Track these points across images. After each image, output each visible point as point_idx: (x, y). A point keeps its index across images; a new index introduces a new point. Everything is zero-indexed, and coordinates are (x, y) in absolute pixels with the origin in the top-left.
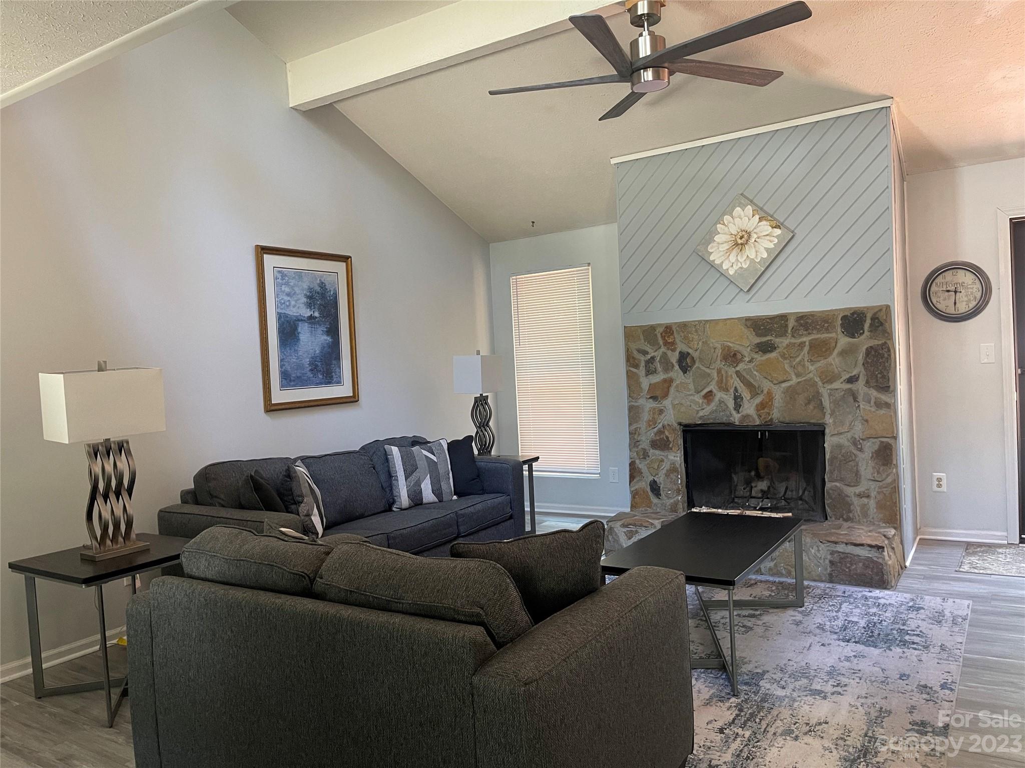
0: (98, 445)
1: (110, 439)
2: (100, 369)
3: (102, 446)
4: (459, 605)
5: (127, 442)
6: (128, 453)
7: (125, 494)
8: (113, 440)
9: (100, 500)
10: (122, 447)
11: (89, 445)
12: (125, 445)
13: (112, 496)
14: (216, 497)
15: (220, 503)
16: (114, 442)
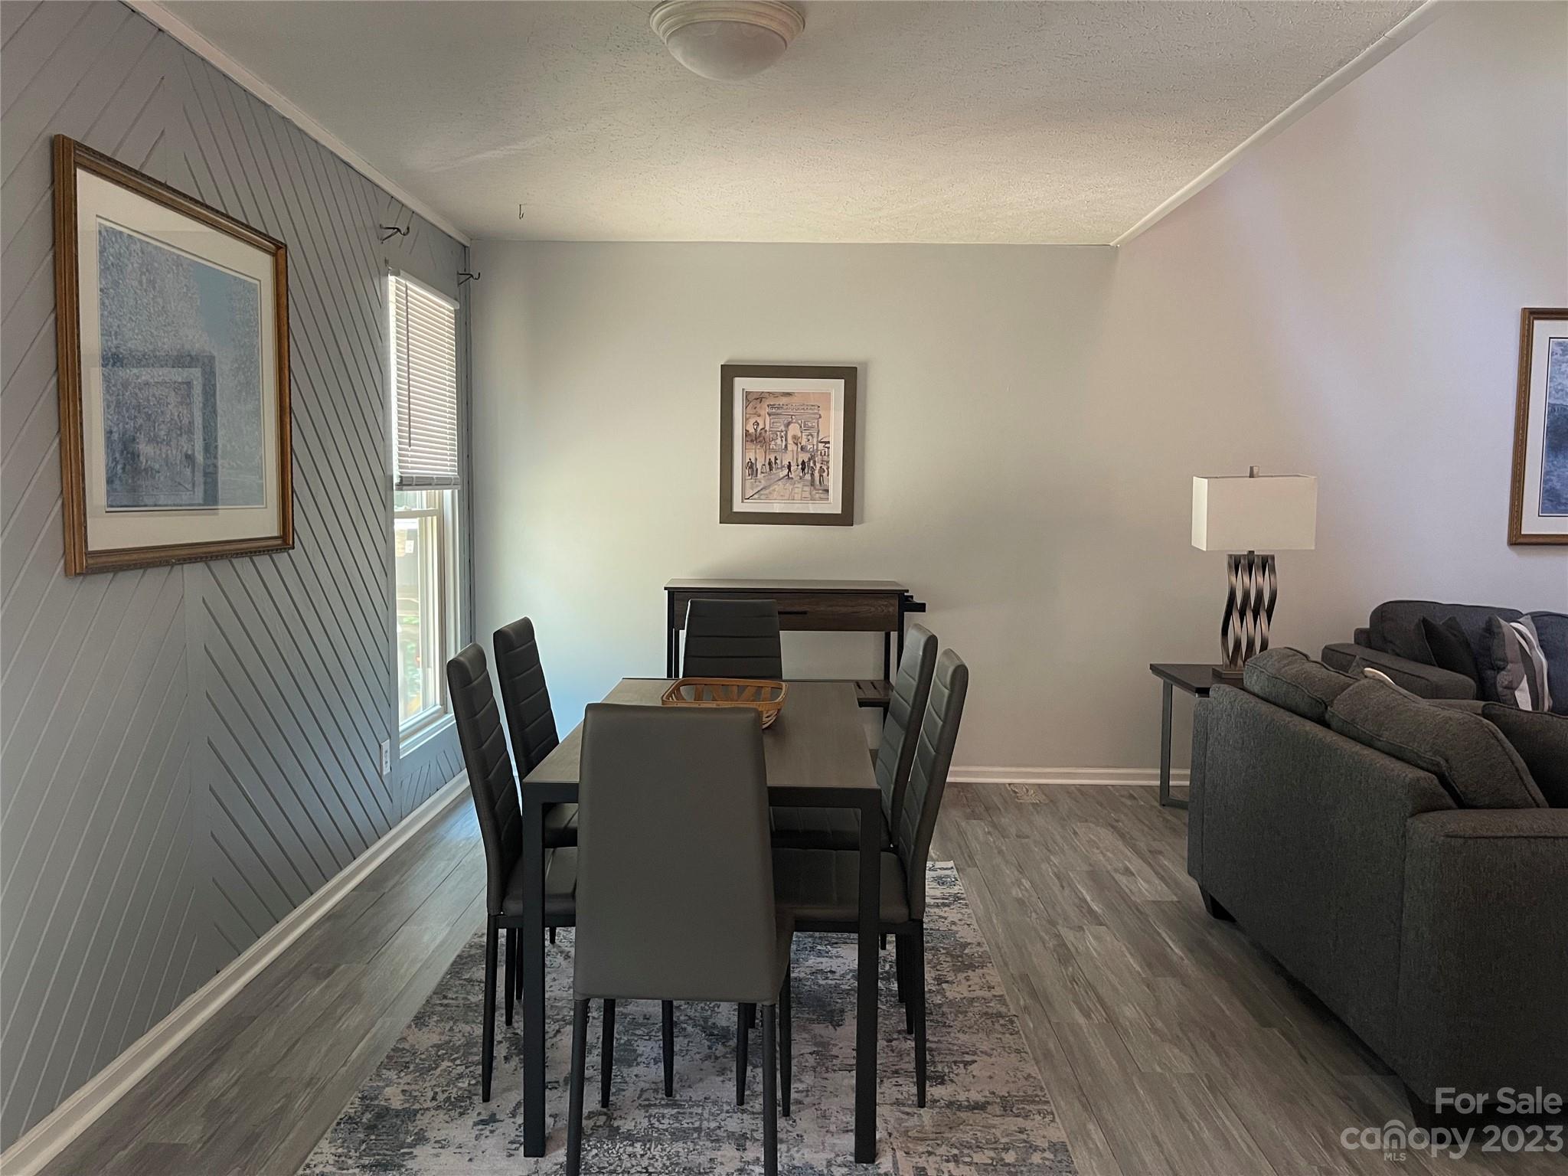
0: (1240, 556)
1: (1253, 552)
2: (1252, 476)
3: (1245, 559)
4: (1422, 751)
5: (1273, 558)
6: (1273, 570)
7: (1263, 616)
8: (1258, 554)
9: (1235, 617)
10: (1266, 563)
11: (1230, 556)
12: (1270, 561)
13: (1249, 616)
14: (1391, 642)
15: (1393, 650)
16: (1258, 556)
